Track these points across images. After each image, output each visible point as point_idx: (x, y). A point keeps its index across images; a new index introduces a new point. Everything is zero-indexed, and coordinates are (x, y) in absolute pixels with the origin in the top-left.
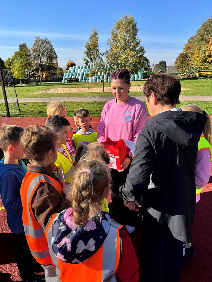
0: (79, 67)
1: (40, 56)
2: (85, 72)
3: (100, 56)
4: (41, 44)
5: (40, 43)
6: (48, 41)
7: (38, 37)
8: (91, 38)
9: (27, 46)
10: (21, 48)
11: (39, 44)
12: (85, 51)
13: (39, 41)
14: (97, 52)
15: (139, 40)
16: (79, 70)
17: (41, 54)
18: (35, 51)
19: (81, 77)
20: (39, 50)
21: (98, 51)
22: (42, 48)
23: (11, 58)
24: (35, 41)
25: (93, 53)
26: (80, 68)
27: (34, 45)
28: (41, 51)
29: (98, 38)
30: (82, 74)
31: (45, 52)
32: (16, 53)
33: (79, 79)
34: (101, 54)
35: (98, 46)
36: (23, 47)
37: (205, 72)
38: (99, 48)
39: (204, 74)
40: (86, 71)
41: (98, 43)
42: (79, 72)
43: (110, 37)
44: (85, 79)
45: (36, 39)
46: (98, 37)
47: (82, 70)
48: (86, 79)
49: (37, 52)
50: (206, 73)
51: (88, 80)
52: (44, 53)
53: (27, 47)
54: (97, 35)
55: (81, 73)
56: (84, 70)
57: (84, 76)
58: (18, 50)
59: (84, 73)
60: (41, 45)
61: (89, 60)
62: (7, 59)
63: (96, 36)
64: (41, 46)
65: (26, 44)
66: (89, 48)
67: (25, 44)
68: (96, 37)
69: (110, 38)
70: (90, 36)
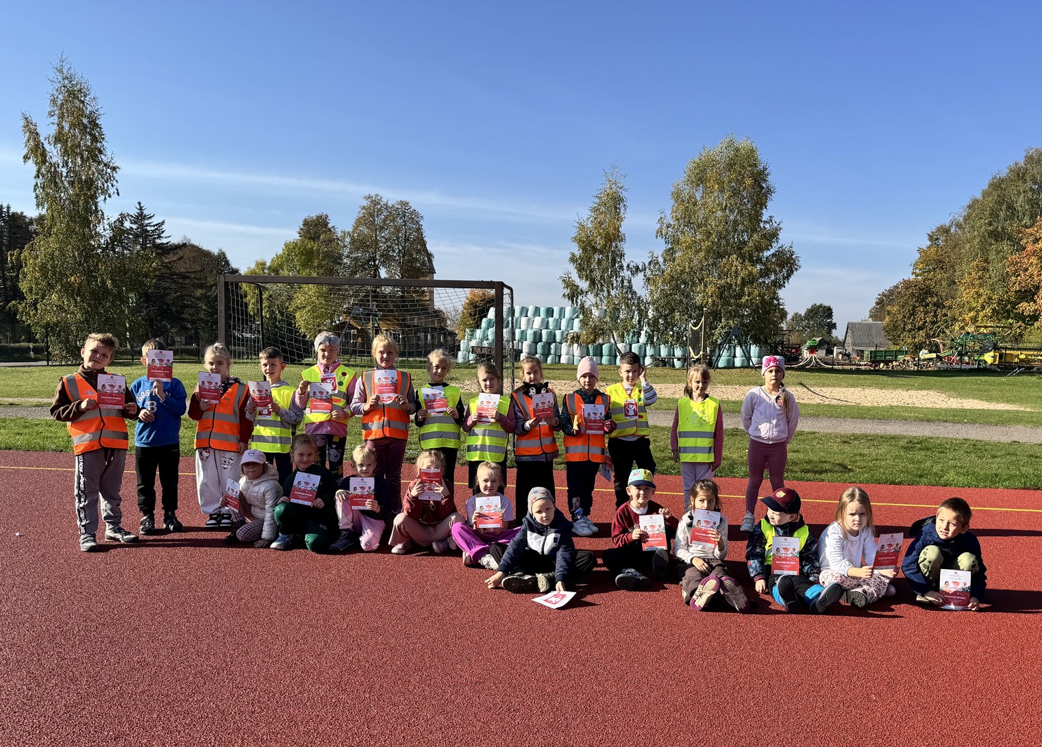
0: (524, 311)
1: (377, 262)
2: (547, 328)
3: (626, 273)
4: (384, 221)
5: (383, 217)
6: (412, 213)
7: (377, 195)
8: (595, 210)
9: (330, 226)
10: (308, 232)
11: (378, 221)
12: (573, 254)
13: (379, 210)
14: (614, 261)
15: (775, 225)
16: (524, 320)
17: (382, 256)
18: (359, 243)
19: (530, 346)
20: (376, 242)
21: (622, 256)
22: (385, 233)
23: (268, 264)
24: (364, 211)
25: (599, 262)
26: (530, 313)
27: (359, 222)
28: (383, 246)
29: (622, 211)
30: (535, 333)
31: (394, 251)
32: (291, 249)
33: (521, 352)
34: (628, 266)
35: (622, 240)
36: (316, 228)
37: (1019, 352)
38: (626, 247)
39: (1016, 360)
40: (551, 327)
41: (620, 229)
42: (523, 327)
43: (668, 210)
44: (546, 354)
45: (365, 203)
46: (622, 209)
47: (537, 322)
48: (549, 353)
49: (367, 246)
50: (1022, 357)
51: (557, 358)
52: (391, 254)
53: (330, 230)
54: (622, 200)
55: (530, 333)
56: (543, 320)
57: (541, 341)
58: (297, 237)
59: (544, 332)
60: (385, 224)
61: (584, 285)
62: (253, 266)
63: (614, 204)
64: (382, 228)
65: (330, 217)
66: (588, 245)
67: (327, 216)
68: (616, 208)
69: (668, 213)
70: (593, 202)
